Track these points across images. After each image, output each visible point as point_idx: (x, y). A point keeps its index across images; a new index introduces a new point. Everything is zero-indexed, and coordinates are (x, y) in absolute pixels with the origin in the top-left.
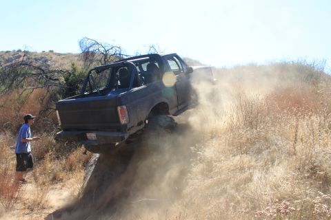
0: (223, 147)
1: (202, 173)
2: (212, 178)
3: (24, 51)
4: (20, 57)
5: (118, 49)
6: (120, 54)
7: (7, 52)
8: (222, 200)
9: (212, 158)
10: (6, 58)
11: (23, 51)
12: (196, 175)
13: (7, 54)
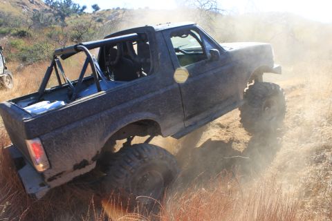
0: (326, 111)
1: (300, 137)
2: (310, 142)
3: (123, 9)
4: (118, 14)
5: (213, 3)
6: (216, 9)
7: (108, 10)
8: (320, 166)
9: (312, 121)
10: (107, 16)
11: (121, 8)
12: (292, 138)
13: (108, 12)
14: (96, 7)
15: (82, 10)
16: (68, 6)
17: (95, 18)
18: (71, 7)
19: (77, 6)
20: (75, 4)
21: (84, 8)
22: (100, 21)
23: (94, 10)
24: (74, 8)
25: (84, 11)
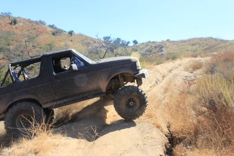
7: (143, 43)
10: (141, 47)
11: (151, 41)
13: (142, 45)
14: (135, 42)
15: (127, 45)
16: (119, 42)
18: (121, 43)
20: (123, 41)
24: (123, 43)
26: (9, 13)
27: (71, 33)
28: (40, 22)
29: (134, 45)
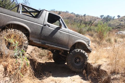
14: (119, 16)
15: (113, 18)
17: (119, 20)
18: (109, 18)
19: (111, 17)
21: (114, 17)
22: (121, 21)
23: (118, 17)
25: (114, 18)
26: (54, 10)
27: (85, 15)
28: (67, 12)
29: (118, 18)
